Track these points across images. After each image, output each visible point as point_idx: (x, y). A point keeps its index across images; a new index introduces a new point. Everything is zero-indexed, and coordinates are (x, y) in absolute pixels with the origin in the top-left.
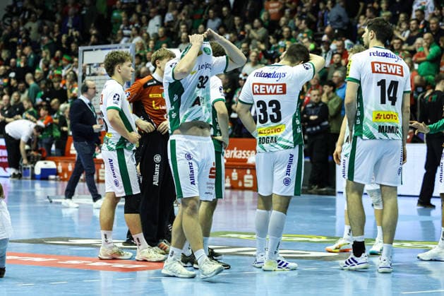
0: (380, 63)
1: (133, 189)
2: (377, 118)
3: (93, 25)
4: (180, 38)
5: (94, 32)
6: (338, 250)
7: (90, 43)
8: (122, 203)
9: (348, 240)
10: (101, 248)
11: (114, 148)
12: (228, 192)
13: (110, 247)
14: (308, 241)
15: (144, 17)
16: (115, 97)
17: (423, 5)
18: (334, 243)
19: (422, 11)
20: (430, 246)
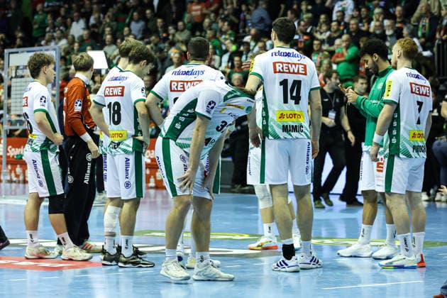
0: (282, 63)
1: (57, 190)
2: (280, 118)
3: (19, 28)
4: (105, 41)
5: (20, 35)
6: (259, 248)
7: (16, 46)
8: (46, 203)
9: (270, 237)
10: (27, 248)
11: (39, 149)
12: (152, 192)
13: (36, 247)
14: (230, 239)
15: (69, 20)
16: (41, 99)
17: (344, 6)
18: (256, 240)
19: (343, 12)
20: (349, 242)
